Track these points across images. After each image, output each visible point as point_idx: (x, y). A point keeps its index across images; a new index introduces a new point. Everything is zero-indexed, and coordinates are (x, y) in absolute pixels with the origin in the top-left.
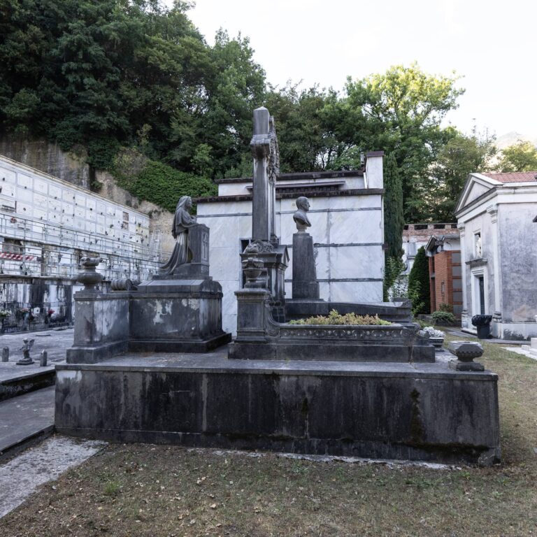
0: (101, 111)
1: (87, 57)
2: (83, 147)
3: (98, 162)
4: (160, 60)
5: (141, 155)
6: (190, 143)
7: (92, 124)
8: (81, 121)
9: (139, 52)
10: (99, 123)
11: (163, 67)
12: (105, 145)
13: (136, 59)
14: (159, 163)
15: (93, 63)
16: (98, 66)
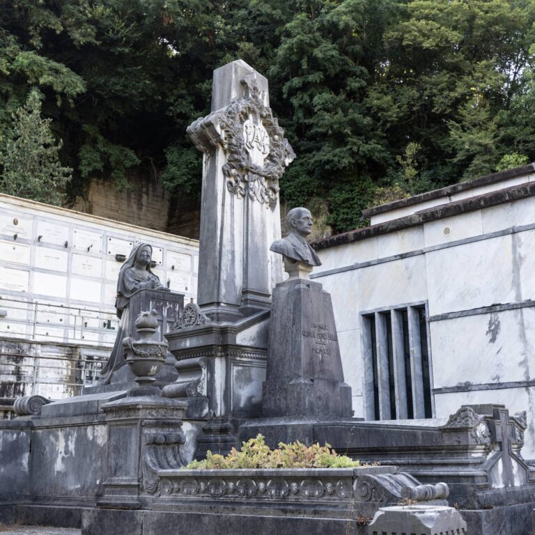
0: (340, 139)
1: (315, 64)
2: (321, 200)
3: (344, 220)
4: (424, 35)
7: (328, 162)
8: (312, 161)
9: (390, 34)
10: (336, 159)
12: (352, 191)
13: (387, 46)
15: (325, 71)
16: (332, 72)
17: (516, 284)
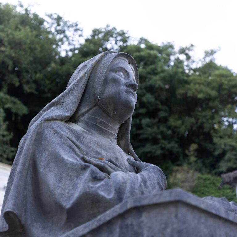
0: (155, 141)
4: (198, 92)
5: (191, 171)
9: (180, 91)
10: (154, 151)
11: (200, 96)
13: (178, 97)
14: (209, 176)
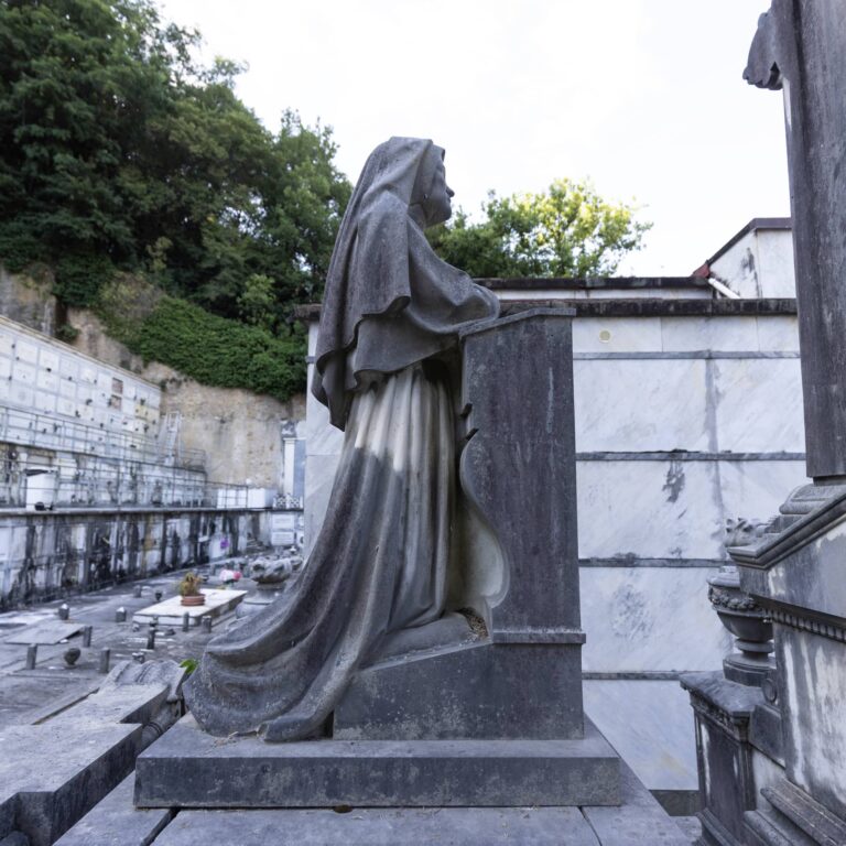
0: (81, 208)
1: (62, 119)
2: (47, 267)
3: (74, 294)
4: (191, 138)
5: (152, 286)
6: (235, 272)
7: (65, 227)
8: (45, 221)
9: (154, 124)
10: (76, 227)
11: (194, 149)
12: (87, 266)
13: (149, 134)
14: (183, 302)
15: (74, 132)
16: (82, 136)
17: (710, 427)
